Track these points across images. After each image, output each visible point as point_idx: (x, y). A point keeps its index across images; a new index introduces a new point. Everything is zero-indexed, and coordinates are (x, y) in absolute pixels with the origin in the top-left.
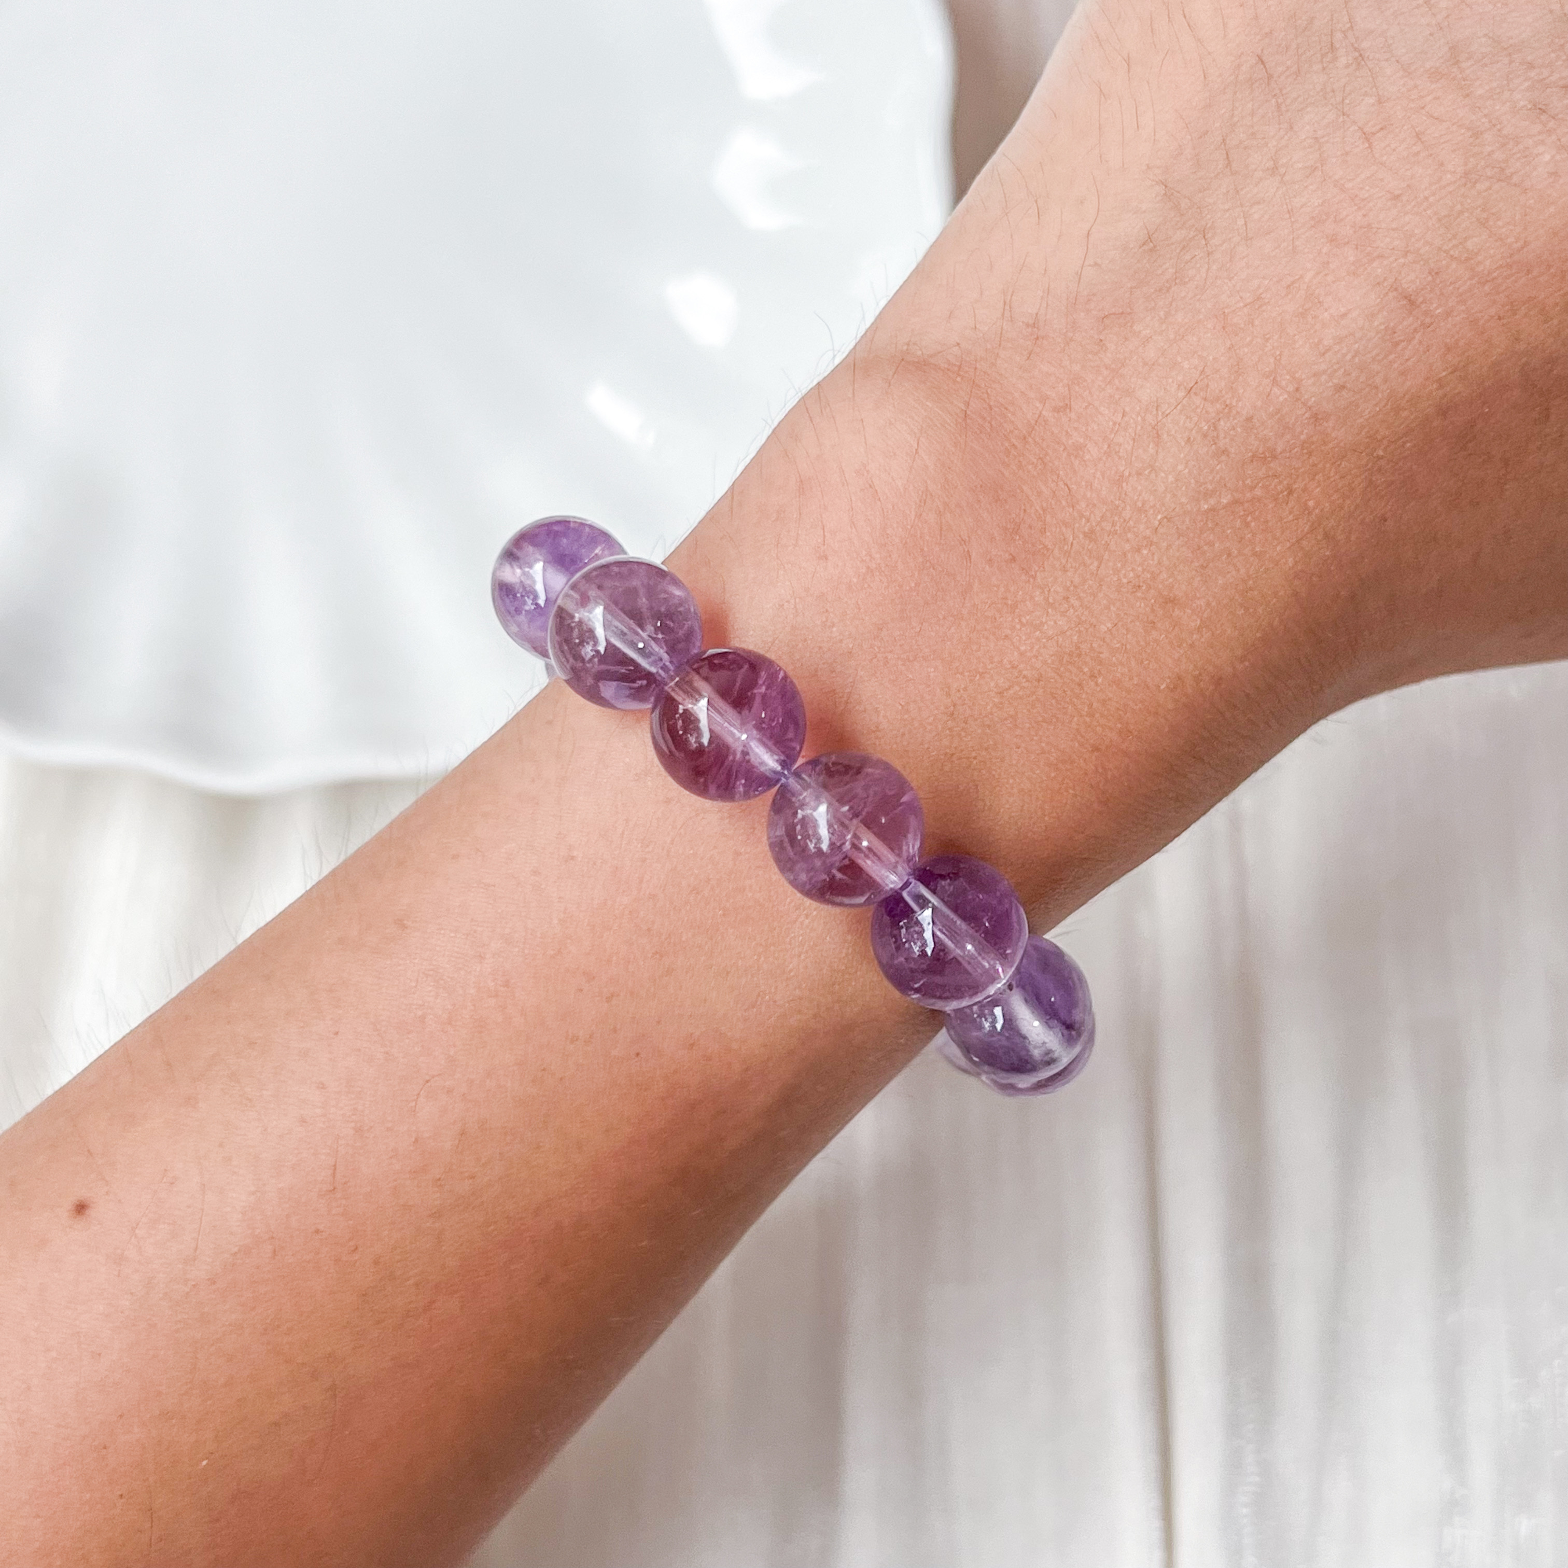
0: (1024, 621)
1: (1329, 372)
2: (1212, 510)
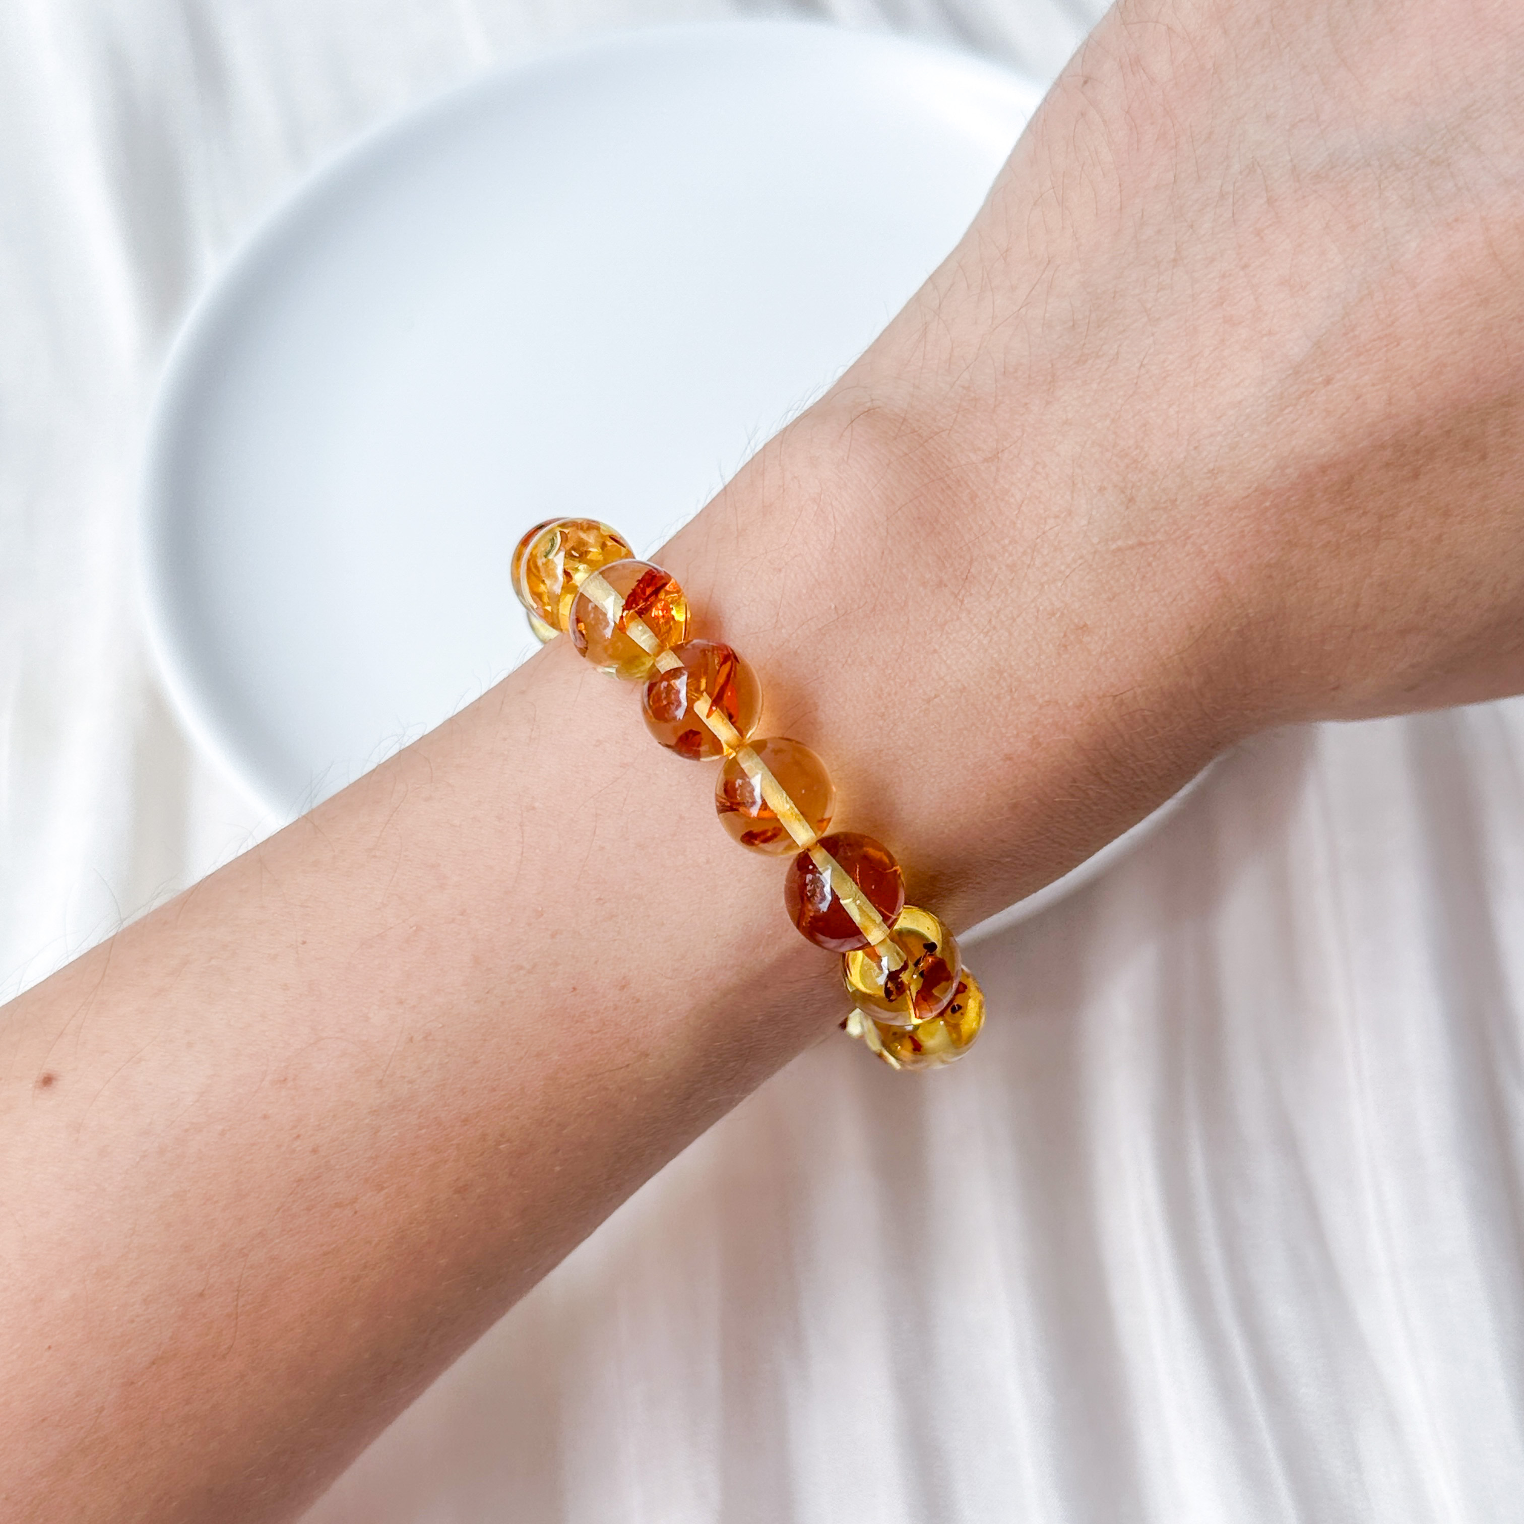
0: (951, 637)
1: (1223, 433)
2: (1119, 549)
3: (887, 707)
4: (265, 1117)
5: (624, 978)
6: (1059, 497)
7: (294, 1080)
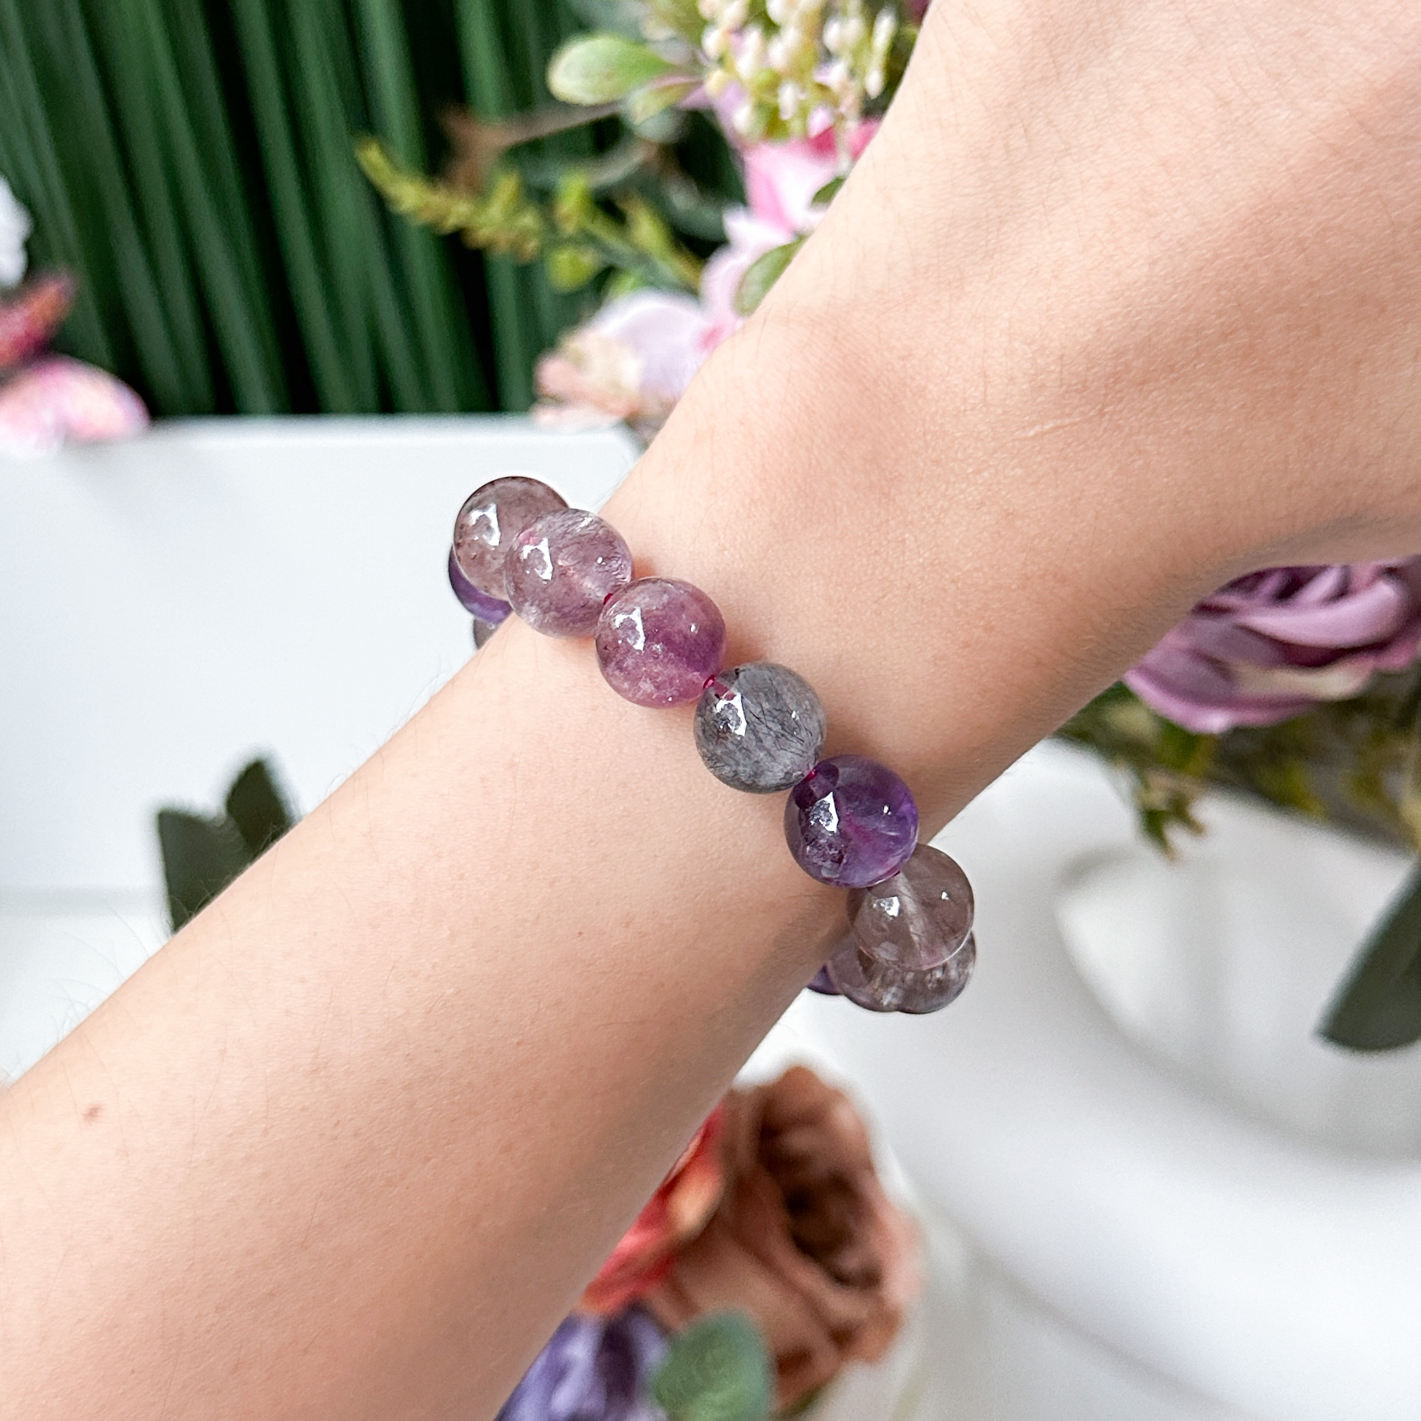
3: (838, 613)
4: (303, 1110)
5: (627, 915)
6: (973, 389)
7: (325, 1067)
